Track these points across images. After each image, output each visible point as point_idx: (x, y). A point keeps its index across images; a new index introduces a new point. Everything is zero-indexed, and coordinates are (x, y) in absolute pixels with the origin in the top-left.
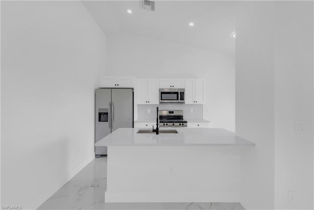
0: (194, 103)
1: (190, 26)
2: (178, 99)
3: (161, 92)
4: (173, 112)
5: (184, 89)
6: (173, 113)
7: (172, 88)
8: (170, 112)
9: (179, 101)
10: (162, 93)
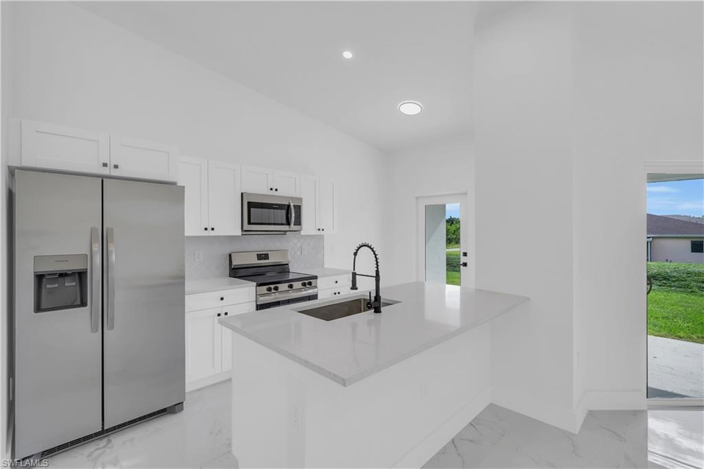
0: (318, 233)
1: (343, 57)
2: (288, 223)
3: (249, 203)
4: (267, 254)
5: (301, 199)
6: (268, 259)
7: (273, 193)
8: (260, 257)
9: (293, 227)
10: (251, 205)
